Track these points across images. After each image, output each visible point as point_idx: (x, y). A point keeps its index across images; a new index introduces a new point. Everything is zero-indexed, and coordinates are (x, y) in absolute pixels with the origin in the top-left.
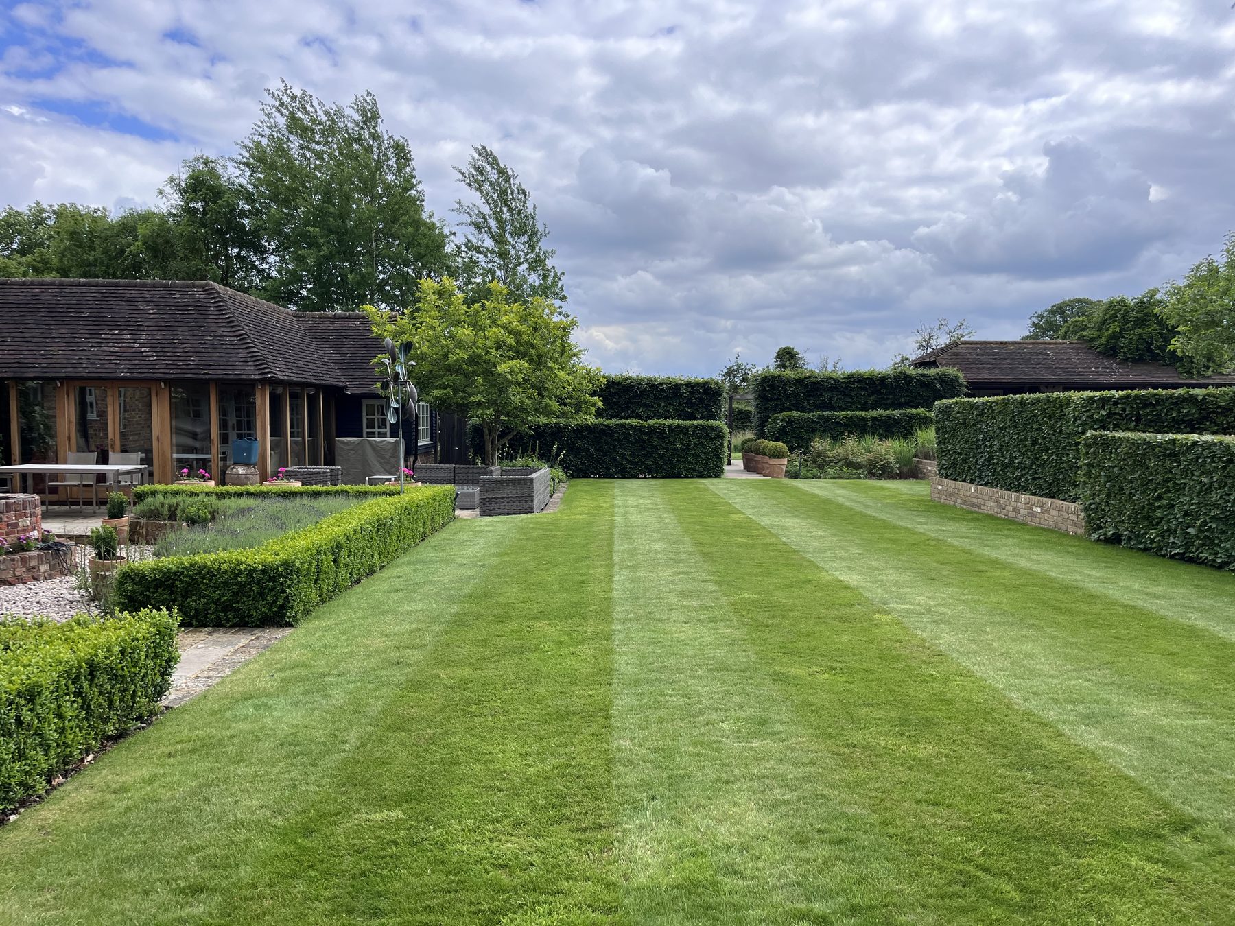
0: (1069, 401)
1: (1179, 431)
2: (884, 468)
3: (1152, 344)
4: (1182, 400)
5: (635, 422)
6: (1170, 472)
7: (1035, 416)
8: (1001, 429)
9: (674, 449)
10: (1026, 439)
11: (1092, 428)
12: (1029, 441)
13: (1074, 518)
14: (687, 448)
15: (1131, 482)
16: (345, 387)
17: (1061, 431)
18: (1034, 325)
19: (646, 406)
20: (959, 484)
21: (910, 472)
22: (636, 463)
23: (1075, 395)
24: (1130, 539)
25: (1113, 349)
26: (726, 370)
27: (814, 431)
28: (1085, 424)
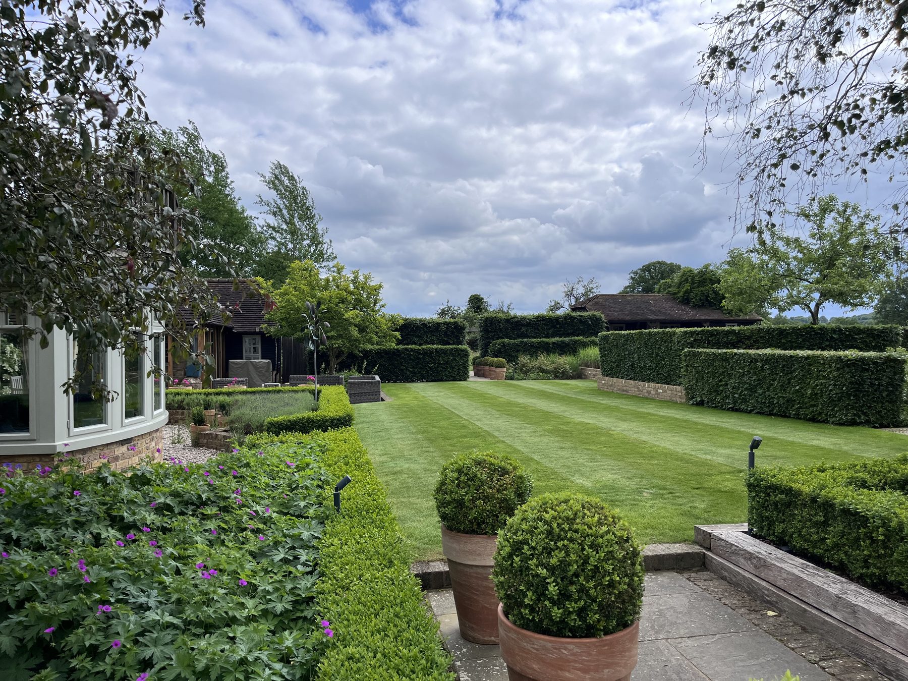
0: (675, 333)
1: (728, 348)
2: (563, 372)
3: (709, 296)
4: (728, 332)
5: (413, 347)
6: (725, 368)
7: (657, 341)
8: (638, 348)
9: (439, 363)
10: (652, 353)
11: (687, 347)
12: (654, 355)
13: (680, 394)
14: (446, 363)
15: (708, 373)
16: (233, 328)
17: (671, 349)
18: (632, 278)
19: (418, 336)
20: (615, 380)
21: (579, 375)
22: (415, 373)
23: (678, 330)
24: (708, 402)
25: (687, 299)
26: (440, 311)
27: (518, 351)
28: (683, 345)
